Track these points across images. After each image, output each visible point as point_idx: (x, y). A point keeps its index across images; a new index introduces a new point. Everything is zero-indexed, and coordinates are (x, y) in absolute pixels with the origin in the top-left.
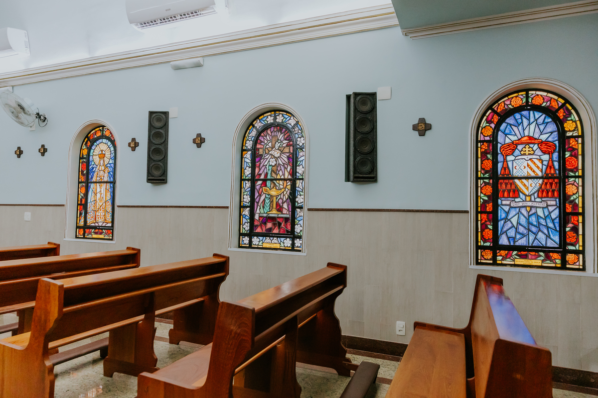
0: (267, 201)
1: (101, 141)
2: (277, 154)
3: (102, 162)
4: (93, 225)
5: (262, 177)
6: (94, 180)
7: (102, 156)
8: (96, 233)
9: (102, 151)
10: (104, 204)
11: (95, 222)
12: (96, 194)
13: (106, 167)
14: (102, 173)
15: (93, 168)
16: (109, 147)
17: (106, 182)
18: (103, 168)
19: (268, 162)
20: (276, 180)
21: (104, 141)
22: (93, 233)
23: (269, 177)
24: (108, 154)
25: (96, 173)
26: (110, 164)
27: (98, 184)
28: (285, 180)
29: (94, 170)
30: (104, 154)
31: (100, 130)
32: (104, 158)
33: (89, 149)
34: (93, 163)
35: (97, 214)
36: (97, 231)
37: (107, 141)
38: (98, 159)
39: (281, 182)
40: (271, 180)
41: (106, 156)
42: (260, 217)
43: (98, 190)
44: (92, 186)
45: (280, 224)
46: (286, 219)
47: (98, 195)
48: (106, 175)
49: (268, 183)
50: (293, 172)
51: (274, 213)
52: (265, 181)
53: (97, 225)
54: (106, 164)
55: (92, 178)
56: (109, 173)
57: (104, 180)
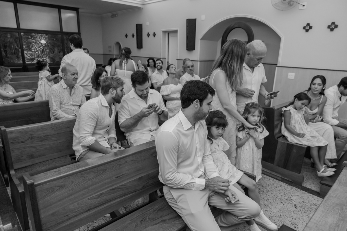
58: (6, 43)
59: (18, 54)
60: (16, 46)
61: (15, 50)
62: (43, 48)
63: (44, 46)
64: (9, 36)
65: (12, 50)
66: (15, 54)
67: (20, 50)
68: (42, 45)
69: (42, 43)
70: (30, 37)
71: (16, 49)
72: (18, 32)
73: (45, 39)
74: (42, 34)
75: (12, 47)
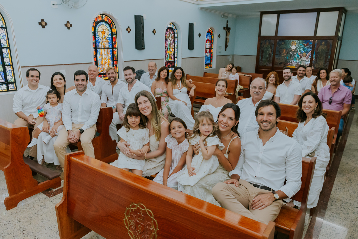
0: (168, 56)
1: (101, 23)
2: (171, 39)
3: (104, 36)
4: (102, 72)
5: (167, 47)
6: (100, 46)
7: (103, 33)
8: (104, 77)
9: (103, 30)
10: (107, 60)
11: (103, 71)
12: (102, 55)
13: (107, 39)
14: (104, 42)
15: (98, 40)
16: (107, 28)
17: (108, 48)
18: (105, 40)
19: (169, 42)
20: (170, 48)
21: (104, 23)
22: (103, 77)
23: (169, 47)
24: (107, 32)
25: (100, 43)
26: (109, 38)
27: (103, 49)
28: (172, 48)
29: (99, 40)
30: (105, 32)
31: (101, 16)
32: (105, 34)
33: (95, 27)
34: (98, 36)
35: (104, 66)
36: (105, 75)
37: (106, 24)
38: (101, 34)
39: (172, 49)
40: (169, 48)
41: (106, 32)
42: (167, 61)
43: (103, 53)
44: (99, 50)
45: (171, 63)
46: (173, 61)
47: (104, 56)
48: (107, 44)
49: (169, 49)
50: (174, 46)
51: (170, 60)
52: (168, 48)
53: (104, 72)
54: (106, 37)
55: (98, 45)
56: (109, 43)
57: (106, 47)
58: (264, 49)
59: (270, 59)
60: (270, 51)
61: (269, 55)
62: (291, 54)
63: (293, 52)
64: (267, 43)
65: (267, 55)
66: (268, 59)
67: (272, 55)
68: (292, 50)
69: (292, 49)
70: (283, 43)
71: (270, 53)
72: (274, 39)
73: (296, 44)
74: (295, 40)
75: (267, 52)
